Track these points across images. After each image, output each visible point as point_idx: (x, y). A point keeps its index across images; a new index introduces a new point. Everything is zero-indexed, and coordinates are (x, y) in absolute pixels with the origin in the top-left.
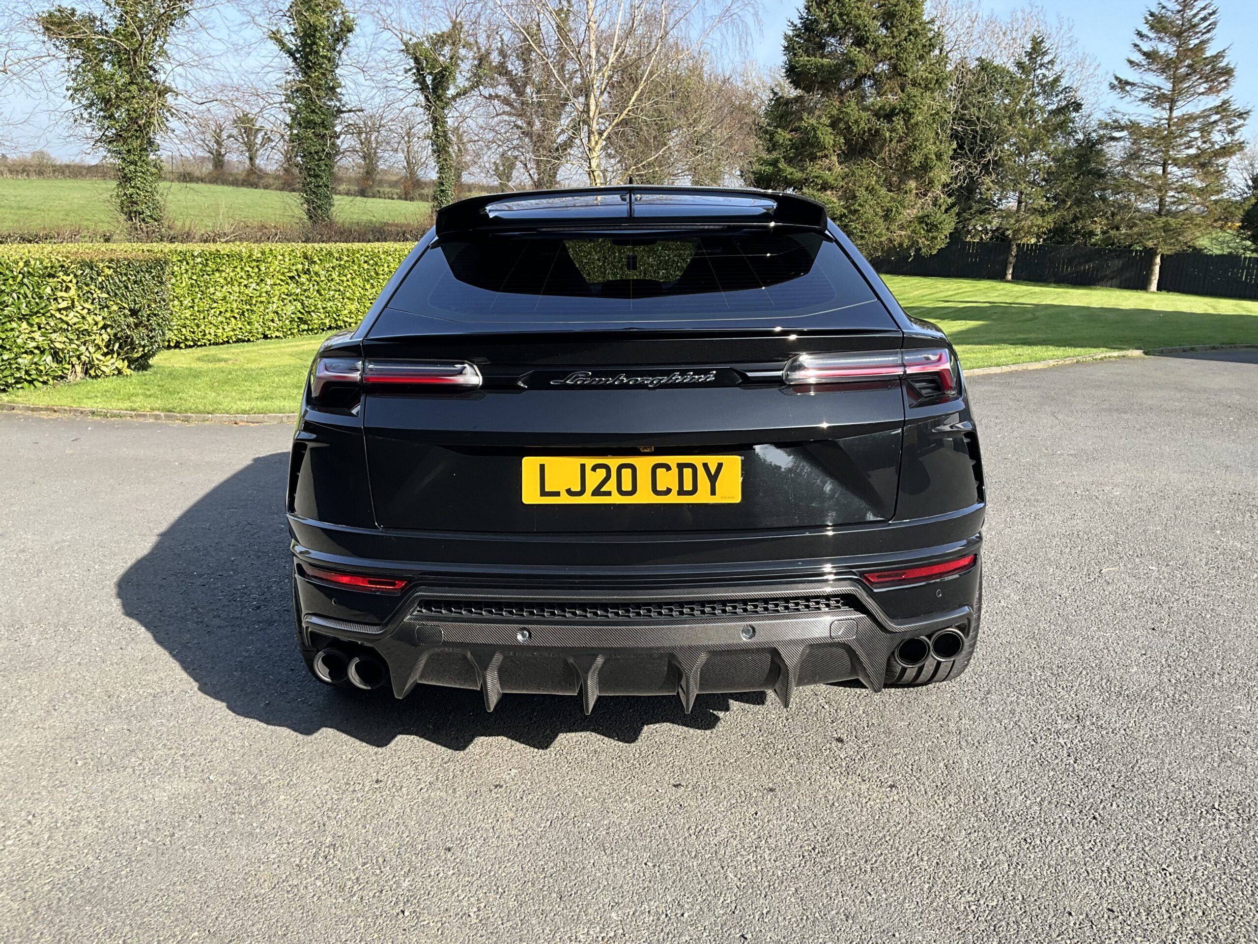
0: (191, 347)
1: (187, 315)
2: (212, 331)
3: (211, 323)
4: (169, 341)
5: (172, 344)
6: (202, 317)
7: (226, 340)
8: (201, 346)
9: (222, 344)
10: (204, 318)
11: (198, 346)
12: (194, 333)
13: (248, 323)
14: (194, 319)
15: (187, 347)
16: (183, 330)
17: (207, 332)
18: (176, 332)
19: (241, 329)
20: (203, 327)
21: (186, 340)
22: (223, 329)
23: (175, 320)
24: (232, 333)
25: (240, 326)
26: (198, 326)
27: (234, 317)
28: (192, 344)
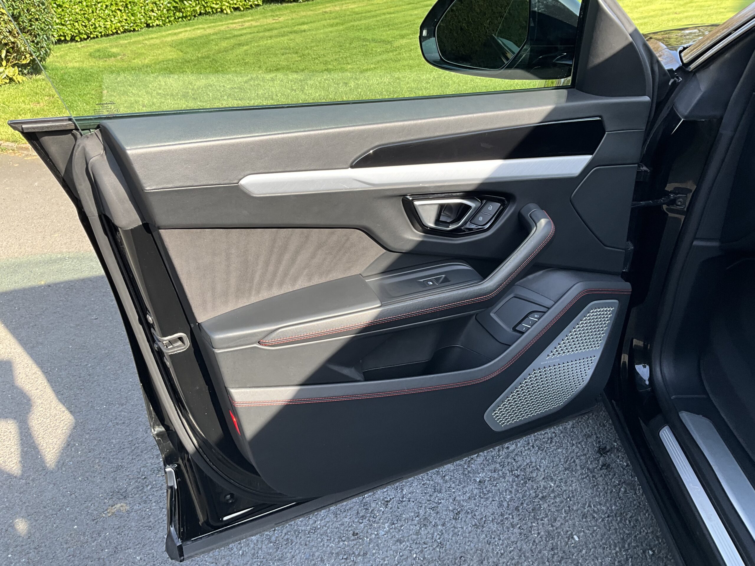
0: (86, 39)
1: (77, 10)
2: (101, 24)
3: (100, 17)
4: (65, 36)
5: (68, 39)
6: (91, 11)
7: (114, 31)
8: (94, 38)
9: (112, 35)
10: (93, 12)
11: (91, 38)
12: (86, 26)
13: (132, 15)
14: (84, 14)
15: (81, 40)
16: (76, 24)
17: (97, 25)
18: (69, 27)
19: (126, 20)
20: (93, 20)
21: (80, 33)
22: (111, 21)
23: (67, 16)
24: (119, 25)
25: (125, 17)
26: (89, 20)
27: (119, 9)
28: (86, 37)
